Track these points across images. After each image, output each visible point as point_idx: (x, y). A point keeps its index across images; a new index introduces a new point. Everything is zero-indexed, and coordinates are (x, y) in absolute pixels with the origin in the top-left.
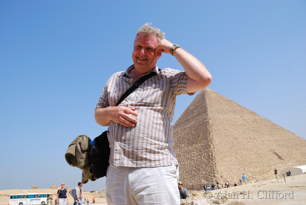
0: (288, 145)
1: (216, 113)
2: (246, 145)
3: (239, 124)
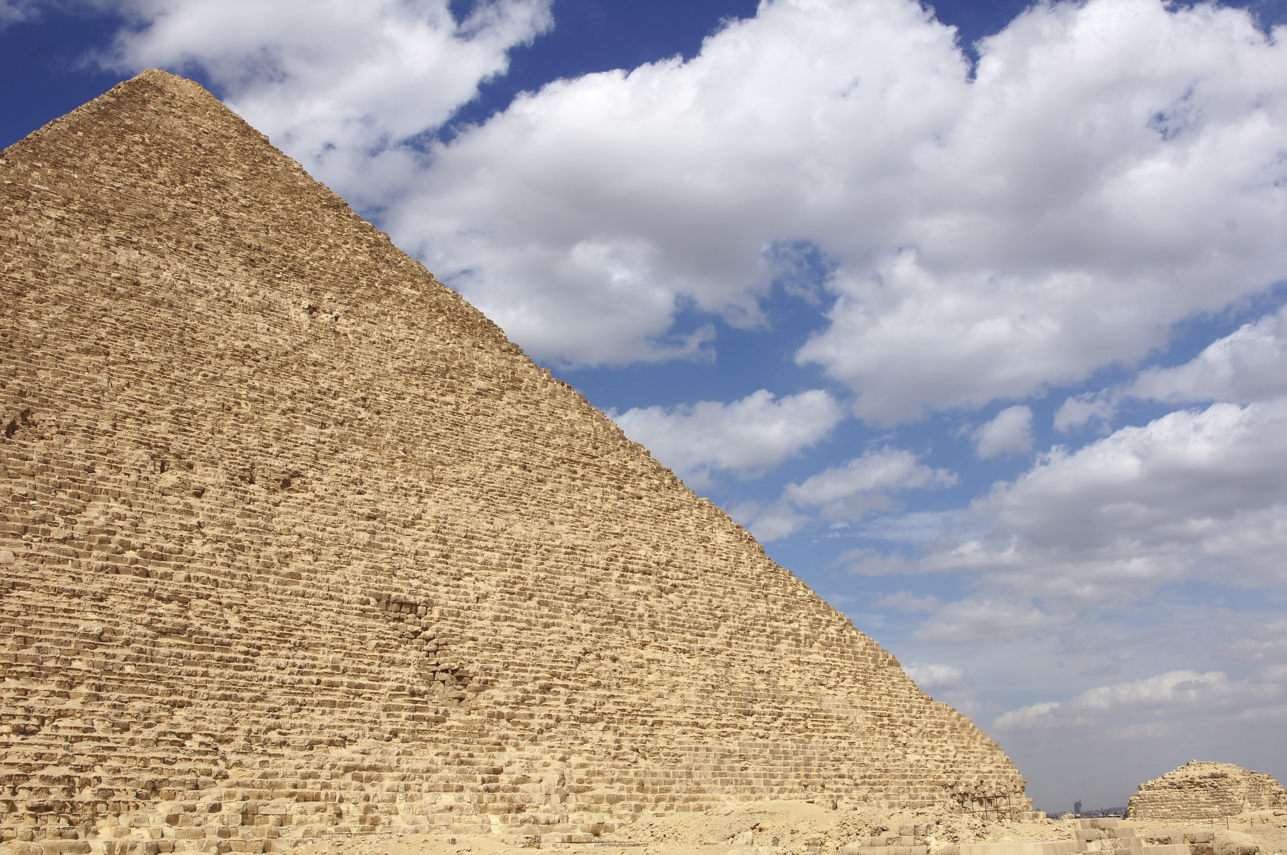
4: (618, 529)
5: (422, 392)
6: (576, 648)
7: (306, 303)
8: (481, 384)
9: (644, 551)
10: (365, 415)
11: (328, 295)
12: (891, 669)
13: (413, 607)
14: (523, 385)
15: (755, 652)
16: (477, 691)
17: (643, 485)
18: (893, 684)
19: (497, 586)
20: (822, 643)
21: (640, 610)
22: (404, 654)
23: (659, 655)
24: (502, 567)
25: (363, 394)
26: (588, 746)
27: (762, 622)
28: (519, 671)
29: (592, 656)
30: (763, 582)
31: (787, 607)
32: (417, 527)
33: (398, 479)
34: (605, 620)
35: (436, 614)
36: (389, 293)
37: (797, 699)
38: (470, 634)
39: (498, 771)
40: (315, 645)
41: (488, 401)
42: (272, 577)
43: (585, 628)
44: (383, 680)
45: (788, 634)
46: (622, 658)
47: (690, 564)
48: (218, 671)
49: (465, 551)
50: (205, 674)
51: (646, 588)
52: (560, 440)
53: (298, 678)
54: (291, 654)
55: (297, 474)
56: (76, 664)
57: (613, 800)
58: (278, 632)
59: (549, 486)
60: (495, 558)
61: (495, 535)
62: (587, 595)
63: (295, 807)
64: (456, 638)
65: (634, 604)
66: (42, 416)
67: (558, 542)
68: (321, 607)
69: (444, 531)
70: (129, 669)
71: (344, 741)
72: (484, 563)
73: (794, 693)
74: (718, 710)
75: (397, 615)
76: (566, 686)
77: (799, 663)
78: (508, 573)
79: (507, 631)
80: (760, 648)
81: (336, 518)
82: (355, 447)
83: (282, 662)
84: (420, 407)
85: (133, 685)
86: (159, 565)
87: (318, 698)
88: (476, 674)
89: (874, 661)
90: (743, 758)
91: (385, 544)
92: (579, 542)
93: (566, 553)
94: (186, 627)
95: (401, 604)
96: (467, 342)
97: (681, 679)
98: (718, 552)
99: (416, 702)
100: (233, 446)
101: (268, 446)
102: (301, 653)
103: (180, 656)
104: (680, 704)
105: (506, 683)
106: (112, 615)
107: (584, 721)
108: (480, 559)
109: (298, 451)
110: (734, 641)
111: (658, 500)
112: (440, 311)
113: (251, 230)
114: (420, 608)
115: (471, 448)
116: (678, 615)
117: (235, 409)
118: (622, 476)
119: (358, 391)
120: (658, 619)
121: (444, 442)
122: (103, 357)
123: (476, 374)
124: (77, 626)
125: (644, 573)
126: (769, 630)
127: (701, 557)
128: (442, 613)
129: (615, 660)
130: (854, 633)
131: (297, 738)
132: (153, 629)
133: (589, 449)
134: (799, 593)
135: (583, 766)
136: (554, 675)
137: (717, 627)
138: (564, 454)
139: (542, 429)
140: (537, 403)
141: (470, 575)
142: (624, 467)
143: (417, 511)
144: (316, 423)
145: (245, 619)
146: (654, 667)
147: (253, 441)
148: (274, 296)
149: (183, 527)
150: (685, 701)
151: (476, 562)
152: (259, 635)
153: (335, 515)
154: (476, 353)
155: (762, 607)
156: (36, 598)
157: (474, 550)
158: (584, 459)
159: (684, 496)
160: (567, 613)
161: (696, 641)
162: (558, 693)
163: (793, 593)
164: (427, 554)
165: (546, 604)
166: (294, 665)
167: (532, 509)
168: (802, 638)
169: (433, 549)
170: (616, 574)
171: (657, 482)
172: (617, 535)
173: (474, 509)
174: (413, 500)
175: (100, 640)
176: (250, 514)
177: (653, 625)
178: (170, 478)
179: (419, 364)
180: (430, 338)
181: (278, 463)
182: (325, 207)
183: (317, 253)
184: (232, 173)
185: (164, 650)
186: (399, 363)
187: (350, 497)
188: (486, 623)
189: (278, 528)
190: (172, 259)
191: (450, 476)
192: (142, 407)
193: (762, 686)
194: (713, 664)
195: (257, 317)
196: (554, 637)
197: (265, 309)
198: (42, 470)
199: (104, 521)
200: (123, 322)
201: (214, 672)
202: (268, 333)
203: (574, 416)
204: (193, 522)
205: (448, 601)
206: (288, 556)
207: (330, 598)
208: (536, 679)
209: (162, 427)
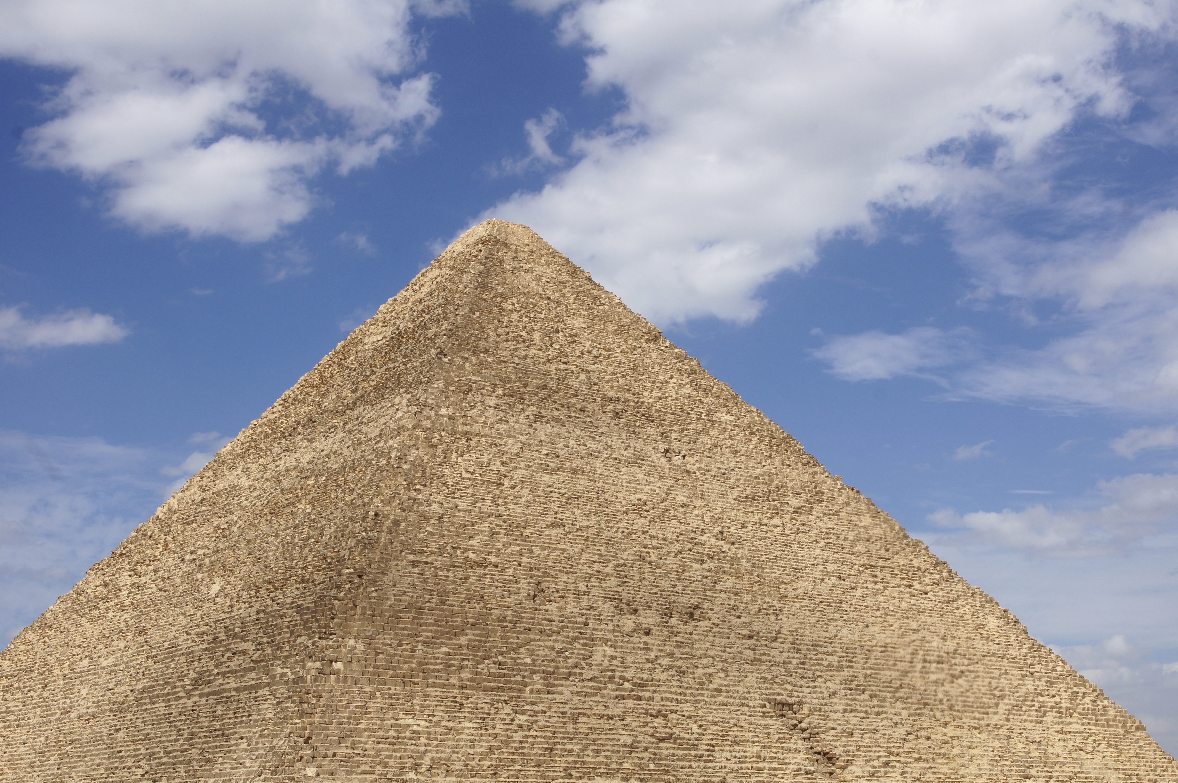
0: (931, 689)
1: (492, 402)
2: (610, 652)
3: (633, 498)
4: (914, 625)
5: (756, 518)
6: (900, 732)
7: (662, 447)
8: (795, 502)
9: (936, 642)
10: (726, 547)
11: (674, 436)
12: (1138, 733)
13: (790, 706)
14: (825, 496)
15: (1028, 725)
16: (843, 768)
17: (927, 581)
18: (1140, 747)
19: (841, 684)
20: (1080, 714)
21: (940, 696)
22: (795, 743)
23: (958, 732)
24: (840, 668)
25: (720, 529)
27: (1031, 698)
28: (867, 751)
29: (912, 737)
30: (1029, 662)
31: (1050, 683)
32: (780, 640)
33: (759, 602)
34: (917, 706)
35: (806, 710)
36: (713, 423)
37: (1063, 764)
38: (830, 725)
40: (743, 741)
41: (802, 518)
42: (706, 693)
43: (905, 713)
44: (787, 764)
45: (1052, 708)
46: (933, 736)
47: (971, 651)
48: (697, 764)
49: (814, 657)
50: (690, 767)
51: (942, 676)
52: (860, 548)
53: (740, 765)
54: (732, 749)
55: (697, 607)
56: (626, 765)
58: (721, 734)
59: (860, 592)
60: (835, 661)
61: (831, 640)
62: (901, 687)
64: (823, 729)
65: (935, 691)
66: (547, 584)
67: (874, 642)
68: (739, 713)
69: (798, 642)
70: (652, 766)
72: (828, 666)
73: (1061, 759)
74: (1005, 775)
75: (781, 713)
76: (899, 762)
77: (1063, 732)
78: (845, 673)
79: (854, 721)
80: (1031, 721)
81: (728, 640)
82: (726, 577)
83: (728, 755)
84: (759, 534)
85: (656, 777)
86: (643, 691)
88: (840, 756)
89: (1123, 727)
91: (764, 658)
92: (888, 640)
93: (882, 652)
94: (672, 735)
95: (783, 705)
96: (777, 461)
97: (976, 751)
98: (991, 637)
99: (809, 779)
100: (655, 590)
101: (674, 586)
102: (737, 748)
103: (673, 755)
104: (977, 772)
105: (860, 762)
106: (632, 730)
108: (825, 663)
109: (693, 587)
110: (1011, 717)
111: (941, 593)
112: (752, 433)
113: (608, 382)
114: (795, 706)
115: (801, 566)
116: (968, 697)
117: (648, 559)
118: (910, 575)
119: (716, 526)
120: (953, 702)
121: (782, 563)
122: (562, 529)
123: (789, 493)
124: (619, 740)
125: (938, 663)
126: (1037, 704)
127: (978, 643)
128: (810, 710)
129: (928, 738)
130: (1106, 703)
132: (655, 737)
133: (883, 552)
134: (1059, 669)
136: (890, 753)
137: (997, 705)
138: (864, 560)
139: (846, 539)
140: (837, 512)
141: (821, 676)
142: (911, 566)
143: (777, 628)
144: (697, 560)
145: (701, 726)
146: (955, 742)
147: (665, 584)
148: (639, 445)
149: (648, 661)
150: (981, 769)
151: (823, 665)
152: (711, 737)
153: (729, 638)
154: (787, 471)
155: (1029, 684)
156: (593, 722)
157: (820, 656)
158: (881, 563)
159: (959, 587)
160: (890, 703)
161: (983, 719)
162: (894, 767)
163: (1054, 669)
164: (790, 663)
165: (876, 696)
166: (735, 757)
167: (852, 614)
168: (1063, 710)
169: (793, 658)
170: (919, 666)
171: (937, 577)
172: (915, 631)
173: (813, 620)
174: (772, 618)
175: (632, 748)
176: (679, 645)
177: (951, 707)
178: (628, 622)
179: (749, 491)
180: (751, 464)
181: (684, 599)
182: (648, 341)
183: (656, 393)
184: (578, 323)
185: (665, 752)
186: (735, 493)
187: (735, 621)
188: (839, 715)
189: (699, 653)
190: (570, 426)
191: (791, 593)
192: (596, 567)
193: (1036, 754)
194: (998, 738)
195: (635, 469)
196: (885, 722)
197: (638, 459)
198: (562, 628)
199: (606, 663)
200: (563, 495)
201: (694, 764)
202: (648, 483)
203: (867, 520)
204: (652, 655)
205: (811, 700)
206: (711, 675)
207: (742, 705)
208: (879, 757)
209: (612, 582)
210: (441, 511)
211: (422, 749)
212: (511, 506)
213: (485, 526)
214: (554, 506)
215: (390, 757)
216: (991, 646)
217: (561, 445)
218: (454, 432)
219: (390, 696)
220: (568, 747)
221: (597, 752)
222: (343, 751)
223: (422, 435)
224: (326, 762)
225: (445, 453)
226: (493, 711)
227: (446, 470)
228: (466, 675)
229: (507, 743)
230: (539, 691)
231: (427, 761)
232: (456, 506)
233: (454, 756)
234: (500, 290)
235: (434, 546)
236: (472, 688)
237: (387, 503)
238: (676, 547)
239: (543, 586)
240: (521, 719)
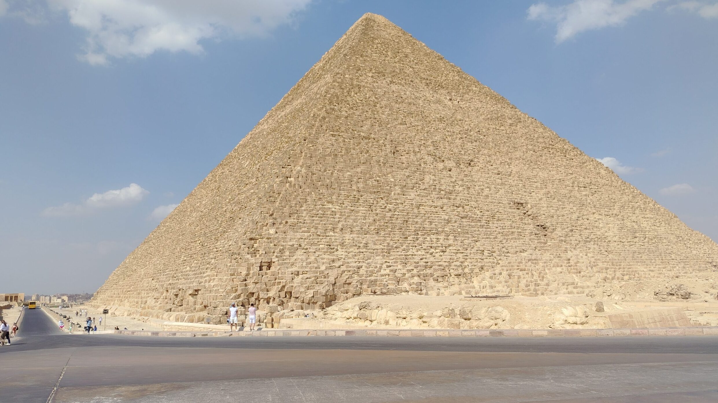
0: (584, 198)
1: (370, 75)
2: (433, 177)
3: (438, 116)
4: (571, 172)
5: (494, 126)
6: (574, 217)
7: (448, 98)
8: (510, 121)
9: (581, 179)
10: (482, 137)
11: (453, 94)
12: (676, 219)
13: (522, 204)
14: (522, 120)
15: (630, 215)
16: (552, 232)
17: (572, 154)
18: (678, 224)
19: (544, 195)
20: (649, 210)
21: (589, 201)
22: (527, 221)
23: (600, 217)
24: (542, 188)
25: (478, 130)
26: (591, 250)
27: (627, 203)
28: (562, 225)
29: (580, 219)
30: (623, 188)
31: (633, 197)
32: (512, 176)
33: (500, 160)
34: (579, 205)
35: (529, 206)
36: (470, 90)
37: (649, 231)
38: (542, 213)
39: (569, 260)
40: (503, 219)
41: (514, 127)
42: (482, 197)
43: (575, 208)
44: (525, 230)
45: (637, 208)
46: (590, 219)
47: (597, 183)
48: (482, 229)
49: (529, 183)
50: (479, 231)
51: (587, 193)
52: (541, 140)
53: (503, 230)
54: (498, 223)
55: (472, 161)
56: (446, 229)
57: (607, 269)
58: (491, 215)
59: (544, 158)
60: (539, 185)
61: (535, 176)
62: (571, 197)
63: (521, 273)
64: (539, 214)
65: (586, 199)
66: (400, 148)
67: (555, 178)
68: (499, 206)
69: (520, 177)
70: (459, 230)
71: (524, 251)
72: (536, 187)
73: (647, 229)
74: (626, 236)
75: (517, 207)
76: (577, 229)
77: (645, 218)
78: (544, 191)
79: (553, 211)
80: (630, 213)
81: (488, 175)
82: (483, 149)
83: (496, 225)
84: (496, 132)
85: (462, 235)
86: (451, 195)
87: (510, 237)
88: (550, 226)
89: (669, 216)
90: (640, 253)
91: (506, 183)
92: (561, 178)
93: (559, 182)
94: (467, 215)
95: (518, 204)
96: (499, 106)
97: (610, 225)
98: (604, 178)
99: (538, 237)
100: (452, 153)
101: (461, 151)
102: (500, 222)
103: (470, 225)
104: (613, 235)
105: (559, 229)
106: (447, 213)
107: (587, 242)
108: (535, 186)
109: (469, 152)
110: (621, 211)
111: (579, 160)
112: (487, 95)
113: (422, 72)
114: (524, 204)
115: (516, 146)
116: (601, 202)
117: (447, 139)
118: (564, 152)
119: (476, 129)
120: (595, 204)
121: (507, 144)
122: (405, 125)
123: (507, 118)
124: (441, 217)
125: (584, 187)
126: (631, 206)
127: (599, 180)
128: (531, 206)
130: (658, 206)
131: (512, 251)
132: (459, 216)
133: (551, 143)
134: (635, 191)
135: (593, 257)
136: (572, 226)
137: (614, 206)
138: (543, 145)
139: (534, 137)
140: (528, 126)
141: (534, 192)
142: (564, 148)
143: (510, 170)
144: (470, 142)
145: (481, 212)
146: (600, 221)
147: (456, 150)
148: (438, 96)
149: (452, 182)
150: (615, 233)
151: (534, 187)
152: (487, 217)
153: (489, 174)
154: (504, 110)
155: (625, 198)
156: (427, 209)
157: (531, 183)
158: (550, 146)
159: (586, 157)
160: (567, 203)
161: (610, 212)
162: (575, 232)
163: (633, 192)
164: (519, 185)
165: (560, 201)
166: (500, 226)
167: (542, 166)
168: (642, 209)
169: (520, 183)
170: (576, 188)
171: (576, 153)
172: (571, 174)
173: (526, 168)
174: (507, 166)
175: (449, 221)
176: (466, 176)
177: (595, 206)
178: (441, 166)
179: (489, 116)
180: (489, 106)
181: (466, 157)
182: (438, 59)
183: (444, 78)
184: (408, 51)
185: (465, 223)
186: (483, 117)
187: (490, 167)
188: (545, 208)
189: (476, 180)
190: (407, 87)
191: (514, 157)
192: (423, 142)
193: (636, 227)
194: (618, 220)
195: (438, 105)
196: (566, 212)
197: (439, 102)
198: (408, 166)
199: (431, 182)
200: (405, 112)
201: (481, 230)
202: (443, 110)
203: (541, 130)
204: (453, 180)
205: (531, 202)
206: (483, 189)
207: (500, 203)
208: (568, 227)
209: (431, 148)
210: (346, 115)
211: (337, 220)
212: (381, 115)
213: (369, 122)
214: (402, 116)
215: (319, 224)
216: (604, 181)
217: (403, 93)
218: (352, 85)
219: (319, 194)
220: (415, 220)
221: (431, 223)
222: (291, 221)
223: (337, 84)
224: (282, 226)
225: (348, 92)
226: (375, 202)
227: (349, 98)
228: (361, 185)
229: (384, 217)
230: (398, 194)
231: (340, 226)
232: (354, 113)
233: (355, 224)
234: (372, 36)
235: (343, 129)
236: (364, 192)
237: (320, 110)
238: (459, 136)
239: (398, 149)
240: (390, 206)
